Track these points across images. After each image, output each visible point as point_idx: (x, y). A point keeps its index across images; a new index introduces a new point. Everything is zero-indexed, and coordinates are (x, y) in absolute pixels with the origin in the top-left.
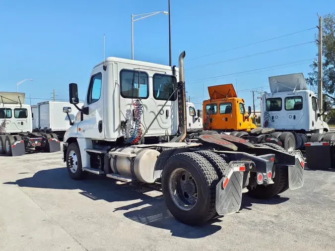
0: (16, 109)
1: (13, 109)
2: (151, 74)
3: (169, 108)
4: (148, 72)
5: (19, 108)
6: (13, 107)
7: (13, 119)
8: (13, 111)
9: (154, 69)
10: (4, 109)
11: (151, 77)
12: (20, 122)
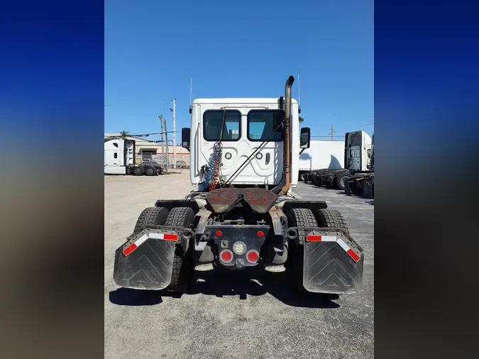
2: (244, 112)
3: (271, 152)
4: (241, 110)
9: (249, 105)
11: (244, 115)
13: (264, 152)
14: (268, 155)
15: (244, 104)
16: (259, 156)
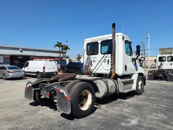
0: (168, 57)
1: (166, 57)
2: (99, 42)
3: (110, 59)
4: (98, 41)
5: (170, 56)
6: (166, 56)
7: (166, 62)
8: (166, 58)
9: (101, 39)
10: (162, 57)
11: (99, 43)
12: (170, 63)
13: (107, 59)
14: (108, 60)
15: (99, 39)
16: (105, 61)
